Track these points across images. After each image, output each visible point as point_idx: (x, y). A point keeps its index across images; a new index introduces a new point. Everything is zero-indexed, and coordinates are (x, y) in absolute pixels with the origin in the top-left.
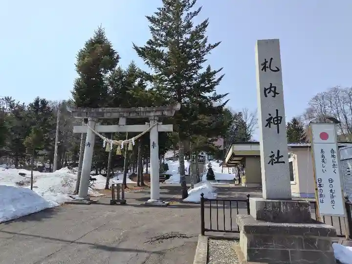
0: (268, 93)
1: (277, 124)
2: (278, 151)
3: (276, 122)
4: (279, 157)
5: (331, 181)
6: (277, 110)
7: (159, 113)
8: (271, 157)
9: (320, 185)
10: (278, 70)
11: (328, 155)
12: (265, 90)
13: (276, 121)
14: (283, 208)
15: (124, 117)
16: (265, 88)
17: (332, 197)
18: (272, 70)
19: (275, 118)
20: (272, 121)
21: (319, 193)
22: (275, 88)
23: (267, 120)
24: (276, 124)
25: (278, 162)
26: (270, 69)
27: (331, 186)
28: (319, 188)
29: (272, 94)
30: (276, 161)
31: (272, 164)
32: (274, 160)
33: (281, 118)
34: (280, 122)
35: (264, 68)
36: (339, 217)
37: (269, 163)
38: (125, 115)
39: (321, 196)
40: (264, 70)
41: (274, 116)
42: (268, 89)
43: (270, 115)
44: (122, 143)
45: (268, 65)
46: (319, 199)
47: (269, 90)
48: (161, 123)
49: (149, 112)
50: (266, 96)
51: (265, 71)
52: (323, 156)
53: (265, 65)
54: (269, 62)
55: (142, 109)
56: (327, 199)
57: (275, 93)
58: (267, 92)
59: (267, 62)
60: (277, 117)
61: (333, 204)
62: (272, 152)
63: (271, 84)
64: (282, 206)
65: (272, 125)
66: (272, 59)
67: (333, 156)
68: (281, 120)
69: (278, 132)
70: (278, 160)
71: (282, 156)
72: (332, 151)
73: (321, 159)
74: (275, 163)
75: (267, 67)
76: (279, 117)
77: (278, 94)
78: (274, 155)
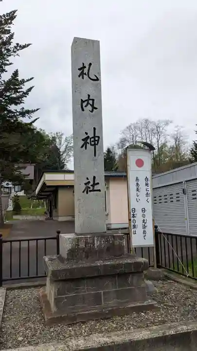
0: (86, 106)
1: (95, 145)
2: (94, 177)
3: (93, 143)
4: (93, 186)
5: (144, 210)
6: (95, 129)
8: (86, 184)
9: (133, 215)
10: (97, 79)
11: (142, 183)
12: (82, 101)
13: (93, 141)
14: (97, 243)
16: (82, 100)
17: (144, 227)
18: (89, 78)
19: (92, 138)
20: (89, 141)
21: (132, 224)
22: (93, 100)
23: (83, 140)
24: (93, 145)
25: (94, 190)
26: (88, 76)
27: (144, 216)
28: (132, 219)
29: (89, 107)
30: (91, 189)
31: (87, 193)
32: (90, 188)
33: (99, 137)
34: (98, 143)
35: (82, 74)
36: (149, 248)
37: (83, 192)
39: (134, 227)
40: (81, 77)
41: (91, 135)
42: (84, 102)
43: (86, 133)
45: (86, 71)
46: (132, 230)
47: (86, 102)
50: (83, 110)
51: (83, 78)
52: (137, 184)
53: (83, 71)
54: (87, 67)
56: (139, 230)
57: (92, 105)
58: (84, 104)
59: (85, 67)
60: (94, 137)
61: (144, 235)
62: (87, 179)
63: (89, 96)
64: (96, 242)
65: (88, 146)
66: (90, 64)
67: (147, 185)
68: (98, 141)
69: (95, 155)
70: (93, 188)
71: (98, 183)
72: (147, 179)
73: (135, 188)
74: (90, 191)
75: (85, 74)
76: (97, 137)
77: (96, 108)
78: (89, 182)
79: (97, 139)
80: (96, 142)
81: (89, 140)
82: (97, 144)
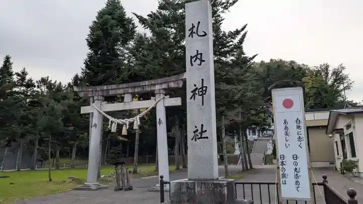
0: (195, 61)
1: (203, 95)
2: (202, 125)
3: (201, 93)
4: (202, 132)
5: (295, 157)
6: (203, 80)
7: (165, 86)
8: (194, 132)
9: (282, 162)
10: (205, 34)
11: (292, 126)
12: (192, 58)
13: (201, 92)
15: (128, 93)
16: (191, 56)
17: (297, 176)
18: (199, 35)
19: (200, 89)
20: (197, 92)
21: (281, 173)
22: (201, 54)
23: (192, 92)
24: (201, 95)
25: (201, 138)
26: (197, 34)
27: (296, 164)
28: (281, 167)
29: (198, 61)
30: (200, 137)
31: (195, 140)
32: (198, 136)
34: (206, 92)
35: (192, 34)
36: (306, 202)
37: (192, 139)
38: (130, 91)
39: (284, 176)
40: (191, 36)
41: (199, 86)
43: (195, 85)
44: (127, 121)
45: (195, 30)
46: (281, 179)
47: (195, 57)
48: (168, 96)
49: (154, 85)
50: (192, 65)
51: (192, 37)
52: (286, 128)
53: (192, 31)
54: (196, 27)
55: (147, 83)
56: (291, 179)
57: (202, 61)
58: (194, 59)
59: (194, 27)
60: (202, 88)
61: (297, 186)
62: (196, 127)
63: (197, 51)
65: (197, 96)
66: (199, 23)
67: (299, 127)
69: (203, 104)
70: (201, 135)
71: (206, 131)
72: (298, 121)
73: (284, 132)
74: (198, 138)
75: (194, 33)
76: (205, 87)
77: (204, 61)
78: (197, 130)
79: (204, 89)
80: (204, 92)
81: (197, 91)
82: (205, 94)
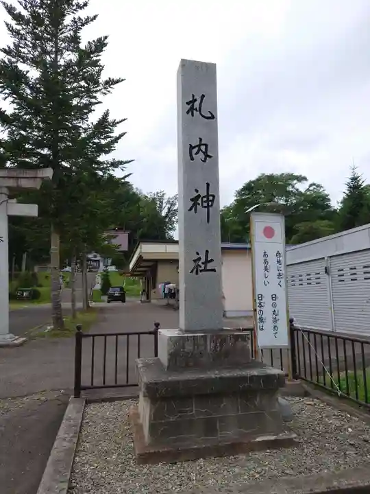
0: (196, 154)
1: (208, 207)
2: (207, 251)
3: (205, 204)
4: (207, 261)
5: (274, 297)
6: (208, 185)
8: (195, 261)
9: (260, 303)
10: (213, 117)
11: (272, 260)
12: (192, 148)
13: (205, 202)
14: (210, 345)
16: (191, 145)
17: (275, 320)
18: (201, 114)
19: (204, 197)
20: (200, 201)
21: (258, 316)
22: (206, 145)
23: (192, 200)
24: (205, 207)
25: (206, 270)
27: (274, 305)
28: (258, 309)
29: (201, 155)
30: (203, 268)
31: (197, 273)
32: (200, 267)
33: (214, 196)
35: (191, 110)
36: (281, 350)
37: (192, 272)
39: (261, 320)
40: (190, 113)
41: (203, 193)
42: (195, 147)
43: (197, 191)
45: (197, 105)
46: (258, 324)
47: (197, 148)
50: (192, 159)
51: (193, 115)
52: (266, 261)
53: (193, 106)
54: (199, 100)
56: (268, 324)
57: (205, 153)
58: (195, 150)
59: (196, 100)
60: (208, 196)
61: (275, 332)
62: (198, 254)
63: (201, 140)
64: (208, 343)
65: (199, 207)
66: (203, 96)
67: (279, 262)
68: (212, 201)
69: (208, 221)
70: (205, 267)
71: (212, 260)
72: (278, 254)
73: (263, 266)
74: (201, 271)
75: (196, 110)
76: (211, 195)
77: (210, 157)
78: (200, 259)
79: (211, 198)
80: (210, 203)
81: (200, 199)
82: (212, 205)
